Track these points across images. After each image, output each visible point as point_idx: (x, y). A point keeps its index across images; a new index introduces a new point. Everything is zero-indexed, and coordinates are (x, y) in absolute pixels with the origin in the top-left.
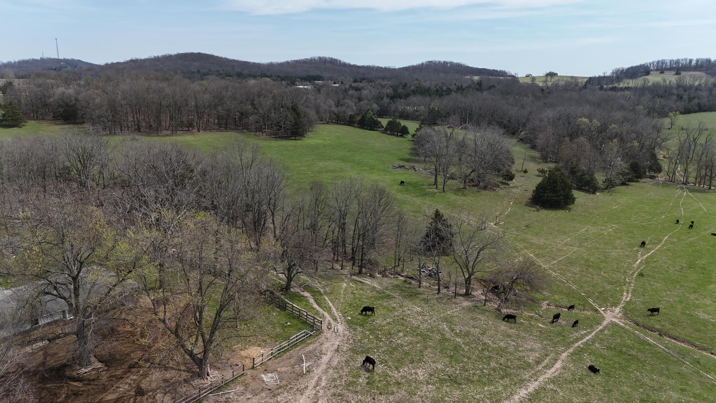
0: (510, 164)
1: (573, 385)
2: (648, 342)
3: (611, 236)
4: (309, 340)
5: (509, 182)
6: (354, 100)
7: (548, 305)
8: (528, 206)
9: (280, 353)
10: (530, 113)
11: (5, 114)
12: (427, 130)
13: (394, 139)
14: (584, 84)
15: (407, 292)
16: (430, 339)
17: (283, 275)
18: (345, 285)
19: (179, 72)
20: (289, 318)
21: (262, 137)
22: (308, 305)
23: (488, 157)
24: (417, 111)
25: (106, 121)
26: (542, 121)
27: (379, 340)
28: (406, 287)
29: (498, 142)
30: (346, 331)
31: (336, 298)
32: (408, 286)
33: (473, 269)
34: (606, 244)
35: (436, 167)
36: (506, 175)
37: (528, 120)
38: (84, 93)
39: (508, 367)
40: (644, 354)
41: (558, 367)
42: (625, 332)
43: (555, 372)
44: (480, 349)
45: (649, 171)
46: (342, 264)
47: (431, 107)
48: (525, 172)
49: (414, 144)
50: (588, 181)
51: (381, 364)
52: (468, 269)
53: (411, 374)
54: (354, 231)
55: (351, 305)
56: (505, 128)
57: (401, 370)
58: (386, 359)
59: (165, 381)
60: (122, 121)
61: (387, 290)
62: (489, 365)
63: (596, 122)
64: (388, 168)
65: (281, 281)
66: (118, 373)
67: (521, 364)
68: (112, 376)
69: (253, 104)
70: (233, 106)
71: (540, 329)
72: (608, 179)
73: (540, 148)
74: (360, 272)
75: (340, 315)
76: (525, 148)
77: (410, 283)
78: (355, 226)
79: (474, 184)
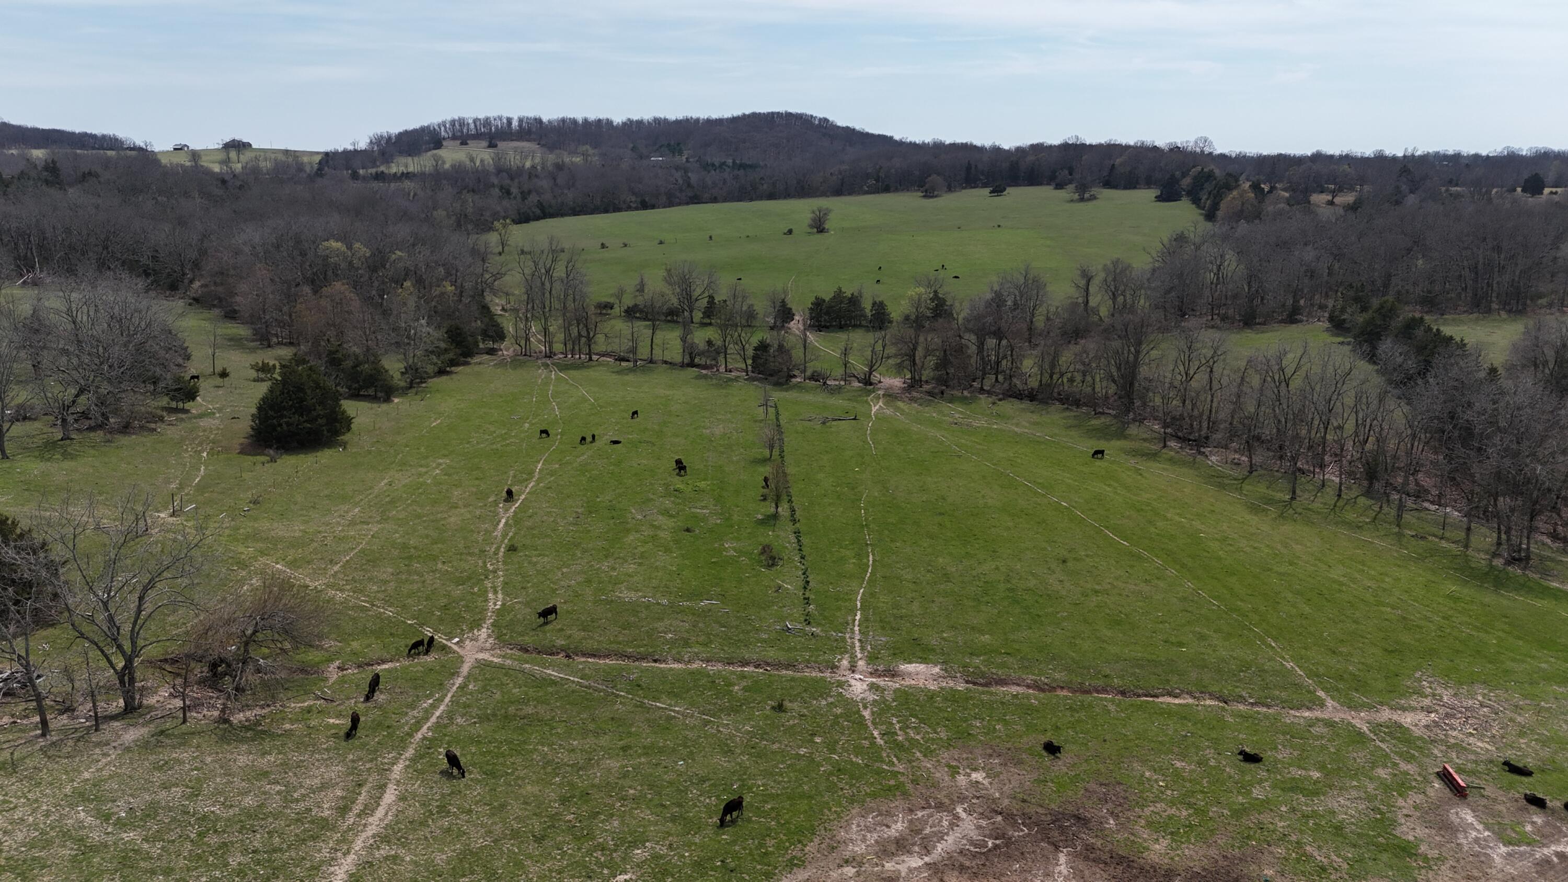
0: (180, 361)
1: (429, 826)
2: (550, 679)
3: (440, 484)
5: (188, 405)
7: (341, 668)
8: (247, 455)
10: (204, 237)
14: (316, 166)
23: (116, 350)
26: (237, 253)
29: (136, 311)
33: (134, 643)
34: (434, 502)
36: (176, 390)
37: (203, 252)
39: (274, 850)
40: (548, 705)
41: (389, 801)
42: (506, 675)
43: (386, 814)
44: (192, 836)
45: (484, 341)
48: (224, 374)
50: (371, 375)
52: (119, 647)
56: (147, 275)
62: (226, 865)
63: (362, 250)
67: (304, 830)
71: (333, 731)
72: (410, 367)
73: (247, 315)
76: (210, 319)
79: (92, 423)
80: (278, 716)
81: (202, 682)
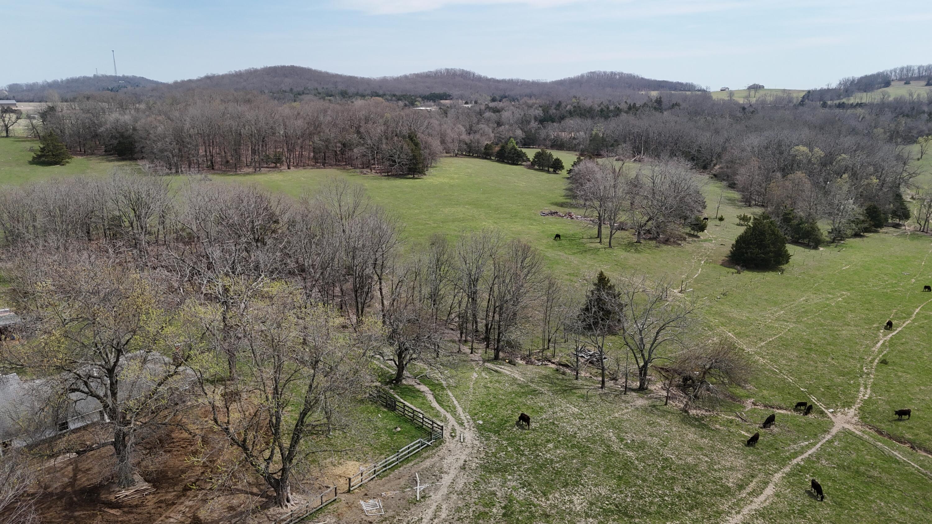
0: (700, 209)
1: (791, 519)
2: (896, 459)
3: (840, 307)
4: (425, 452)
5: (700, 234)
6: (491, 125)
7: (754, 404)
8: (725, 267)
9: (386, 470)
10: (727, 140)
11: (44, 147)
12: (588, 164)
13: (544, 176)
14: (800, 99)
15: (559, 385)
16: (591, 453)
17: (393, 363)
18: (475, 375)
19: (266, 91)
20: (400, 421)
21: (370, 175)
22: (425, 404)
23: (670, 200)
24: (574, 138)
25: (171, 156)
26: (743, 150)
27: (520, 454)
28: (558, 379)
29: (684, 179)
30: (476, 440)
31: (464, 394)
32: (560, 377)
33: (650, 355)
34: (834, 318)
35: (599, 214)
36: (695, 225)
37: (724, 149)
38: (143, 121)
39: (699, 493)
40: (890, 475)
41: (769, 494)
42: (863, 444)
43: (765, 501)
44: (659, 467)
45: (893, 218)
46: (472, 346)
47: (594, 133)
48: (721, 219)
49: (570, 183)
50: (808, 231)
51: (523, 487)
52: (643, 355)
53: (565, 503)
54: (489, 302)
55: (482, 403)
56: (693, 160)
57: (550, 497)
58: (530, 480)
59: (231, 508)
60: (191, 156)
61: (532, 382)
62: (673, 489)
63: (819, 152)
64: (535, 214)
65: (390, 370)
66: (170, 496)
67: (717, 489)
68: (161, 502)
69: (358, 132)
70: (333, 135)
71: (743, 439)
72: (835, 229)
73: (741, 187)
74: (496, 358)
75: (468, 417)
76: (720, 187)
77: (564, 373)
78: (490, 295)
79: (651, 236)
80: (714, 419)
81: (678, 386)
